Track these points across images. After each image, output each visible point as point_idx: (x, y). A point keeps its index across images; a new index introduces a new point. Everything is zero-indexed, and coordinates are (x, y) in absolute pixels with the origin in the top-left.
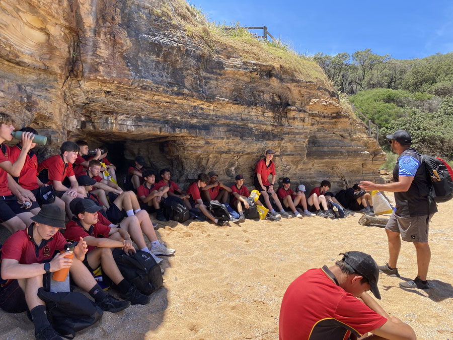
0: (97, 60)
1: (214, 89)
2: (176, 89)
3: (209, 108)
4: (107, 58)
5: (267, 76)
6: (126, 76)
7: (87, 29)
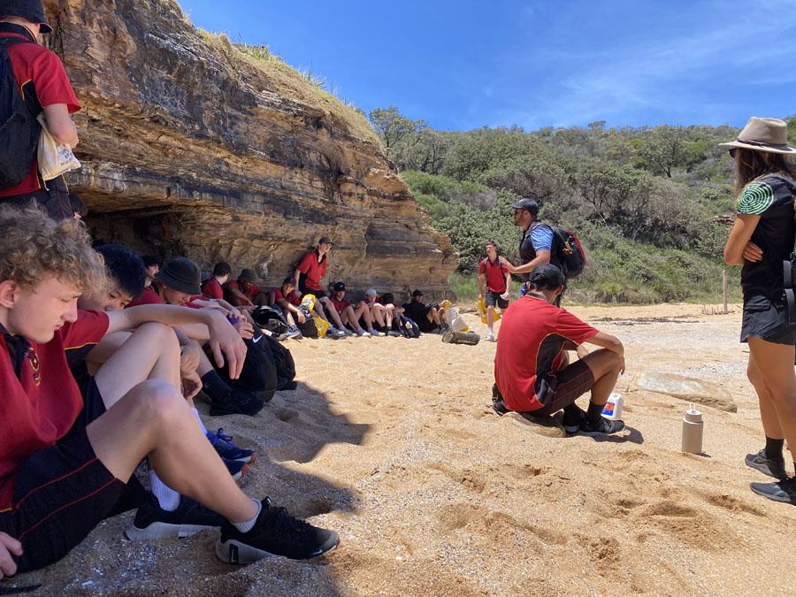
0: (90, 65)
1: (242, 136)
2: (197, 127)
3: (237, 164)
4: (102, 63)
5: (314, 126)
6: (134, 97)
7: (72, 10)
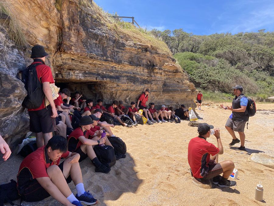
0: (71, 43)
1: (120, 57)
2: (105, 58)
3: (118, 67)
4: (75, 42)
5: (145, 51)
6: (84, 51)
7: (66, 27)
